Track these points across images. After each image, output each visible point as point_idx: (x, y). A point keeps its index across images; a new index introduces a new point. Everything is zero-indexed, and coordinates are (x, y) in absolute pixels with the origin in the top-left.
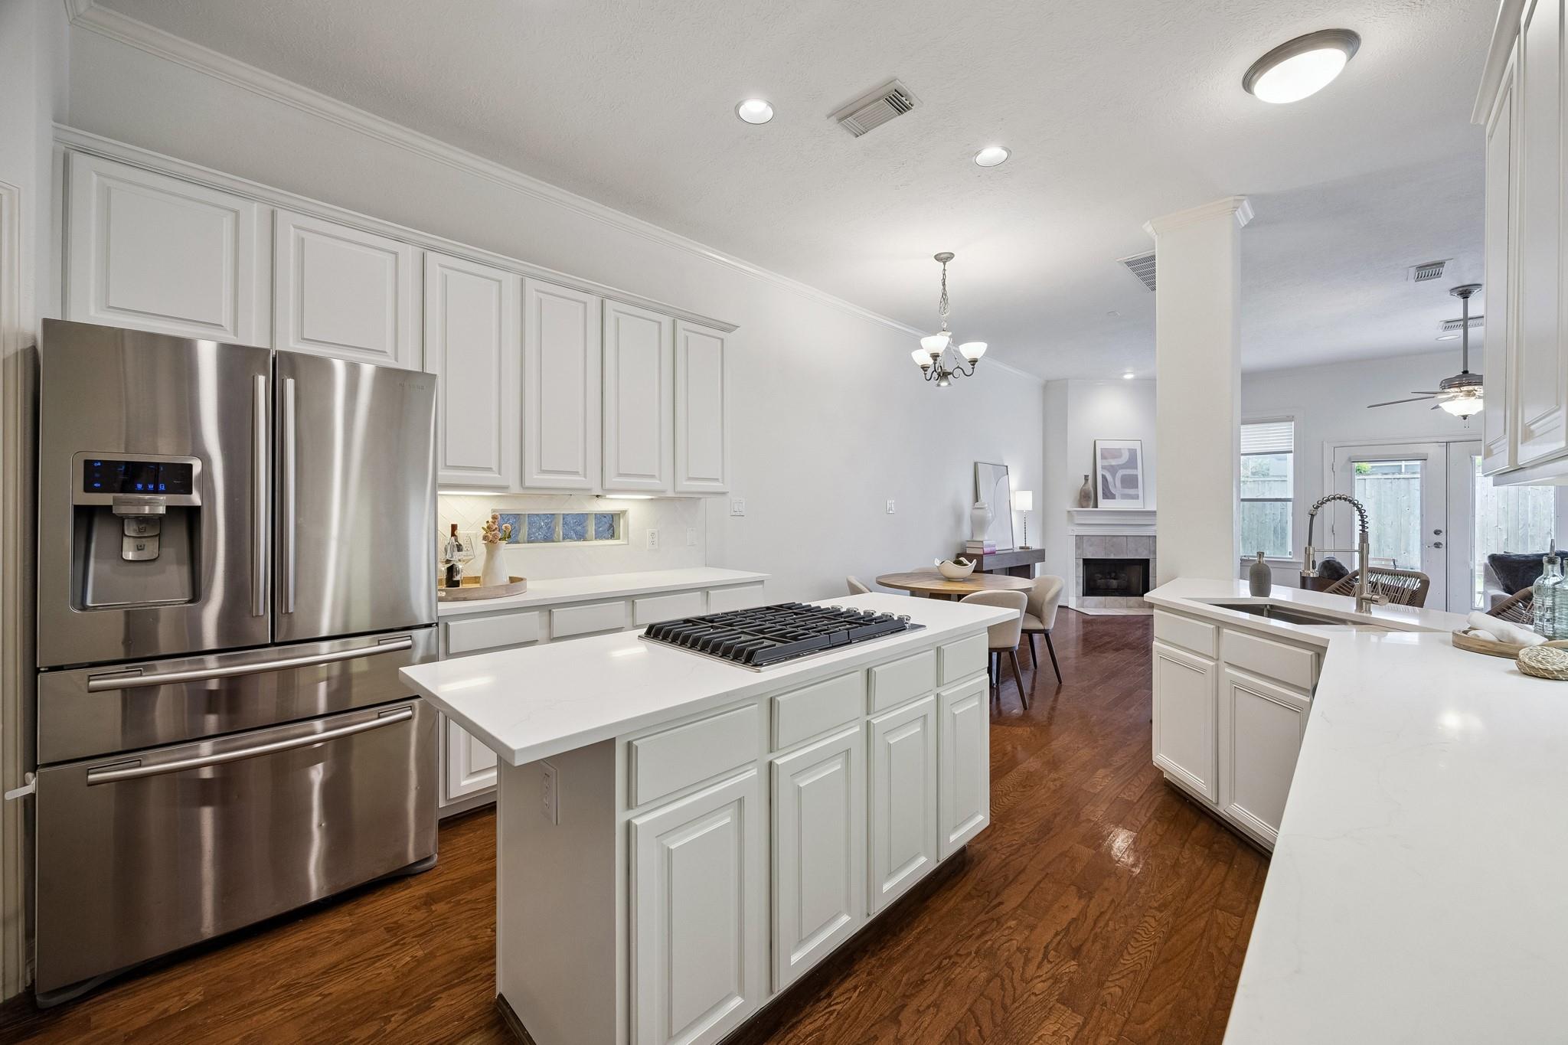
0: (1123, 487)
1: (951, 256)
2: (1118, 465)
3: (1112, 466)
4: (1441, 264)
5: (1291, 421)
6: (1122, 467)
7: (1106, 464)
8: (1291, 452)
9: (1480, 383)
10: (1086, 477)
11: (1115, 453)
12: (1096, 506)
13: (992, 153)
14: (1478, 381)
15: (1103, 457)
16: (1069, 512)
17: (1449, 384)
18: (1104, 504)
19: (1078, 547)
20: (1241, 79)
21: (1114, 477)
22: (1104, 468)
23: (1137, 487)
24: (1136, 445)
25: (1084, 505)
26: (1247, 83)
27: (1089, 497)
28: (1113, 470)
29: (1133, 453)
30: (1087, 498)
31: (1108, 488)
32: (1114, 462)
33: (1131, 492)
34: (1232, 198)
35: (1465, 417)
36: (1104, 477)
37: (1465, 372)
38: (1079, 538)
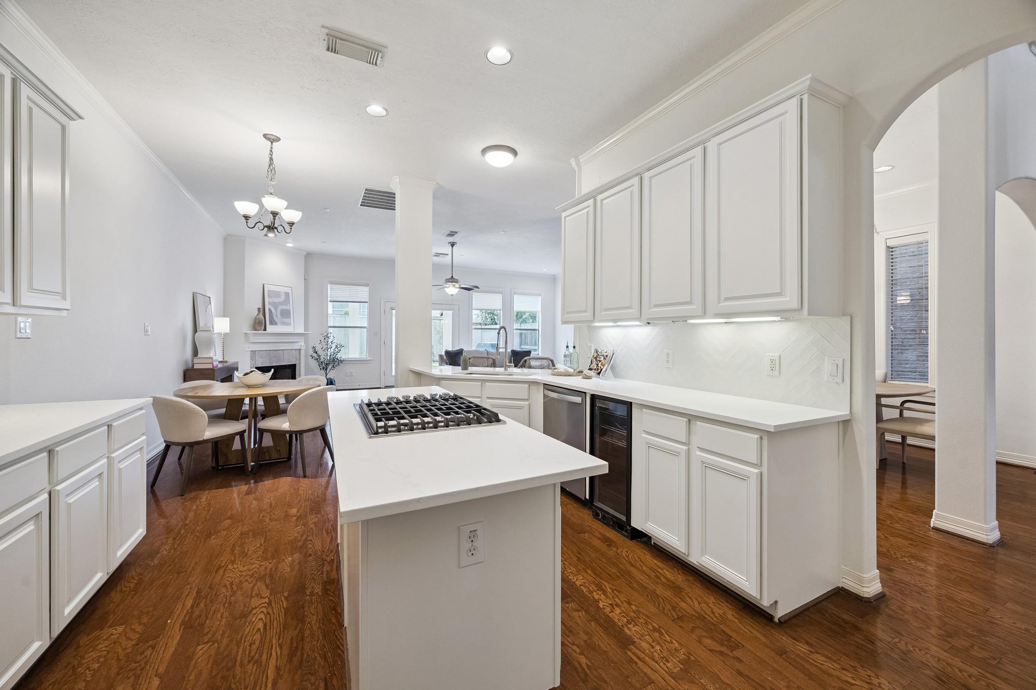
0: (282, 317)
1: (278, 140)
2: (279, 302)
3: (275, 303)
4: (456, 233)
5: (367, 286)
6: (281, 304)
7: (271, 301)
8: (367, 302)
9: (457, 282)
10: (259, 309)
11: (277, 294)
12: (265, 330)
13: (376, 109)
14: (456, 281)
15: (269, 296)
16: (245, 334)
17: (448, 281)
18: (270, 329)
19: (252, 359)
20: (484, 147)
21: (276, 310)
22: (269, 303)
23: (290, 318)
24: (288, 290)
25: (258, 329)
26: (484, 151)
27: (262, 324)
28: (276, 305)
29: (287, 294)
30: (259, 324)
31: (273, 318)
32: (276, 300)
33: (286, 320)
34: (435, 183)
35: (452, 295)
36: (270, 310)
37: (452, 277)
38: (253, 352)
